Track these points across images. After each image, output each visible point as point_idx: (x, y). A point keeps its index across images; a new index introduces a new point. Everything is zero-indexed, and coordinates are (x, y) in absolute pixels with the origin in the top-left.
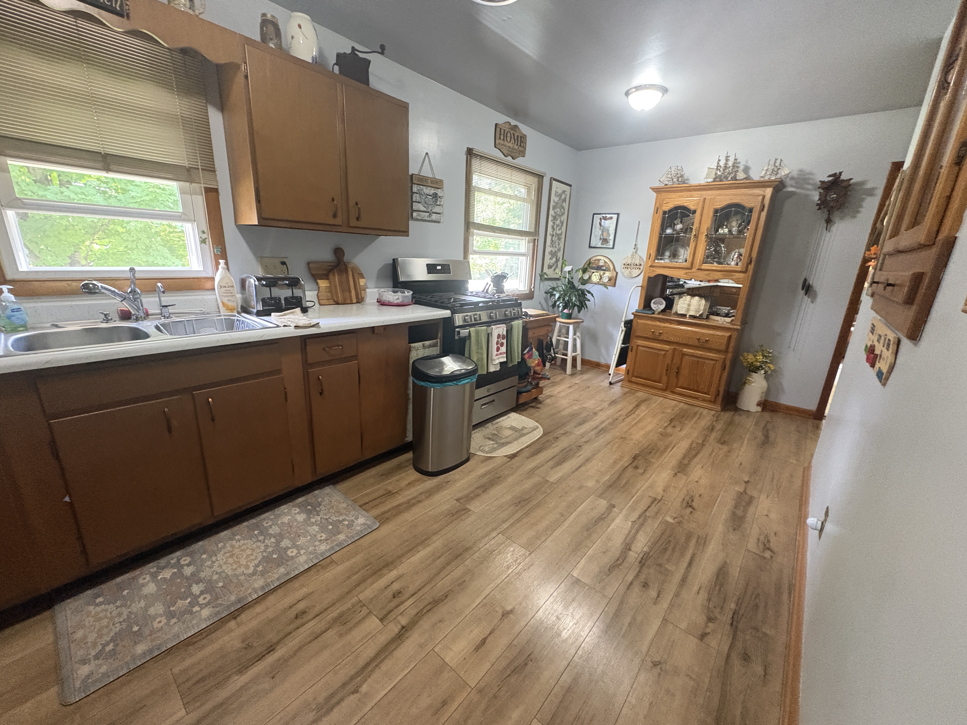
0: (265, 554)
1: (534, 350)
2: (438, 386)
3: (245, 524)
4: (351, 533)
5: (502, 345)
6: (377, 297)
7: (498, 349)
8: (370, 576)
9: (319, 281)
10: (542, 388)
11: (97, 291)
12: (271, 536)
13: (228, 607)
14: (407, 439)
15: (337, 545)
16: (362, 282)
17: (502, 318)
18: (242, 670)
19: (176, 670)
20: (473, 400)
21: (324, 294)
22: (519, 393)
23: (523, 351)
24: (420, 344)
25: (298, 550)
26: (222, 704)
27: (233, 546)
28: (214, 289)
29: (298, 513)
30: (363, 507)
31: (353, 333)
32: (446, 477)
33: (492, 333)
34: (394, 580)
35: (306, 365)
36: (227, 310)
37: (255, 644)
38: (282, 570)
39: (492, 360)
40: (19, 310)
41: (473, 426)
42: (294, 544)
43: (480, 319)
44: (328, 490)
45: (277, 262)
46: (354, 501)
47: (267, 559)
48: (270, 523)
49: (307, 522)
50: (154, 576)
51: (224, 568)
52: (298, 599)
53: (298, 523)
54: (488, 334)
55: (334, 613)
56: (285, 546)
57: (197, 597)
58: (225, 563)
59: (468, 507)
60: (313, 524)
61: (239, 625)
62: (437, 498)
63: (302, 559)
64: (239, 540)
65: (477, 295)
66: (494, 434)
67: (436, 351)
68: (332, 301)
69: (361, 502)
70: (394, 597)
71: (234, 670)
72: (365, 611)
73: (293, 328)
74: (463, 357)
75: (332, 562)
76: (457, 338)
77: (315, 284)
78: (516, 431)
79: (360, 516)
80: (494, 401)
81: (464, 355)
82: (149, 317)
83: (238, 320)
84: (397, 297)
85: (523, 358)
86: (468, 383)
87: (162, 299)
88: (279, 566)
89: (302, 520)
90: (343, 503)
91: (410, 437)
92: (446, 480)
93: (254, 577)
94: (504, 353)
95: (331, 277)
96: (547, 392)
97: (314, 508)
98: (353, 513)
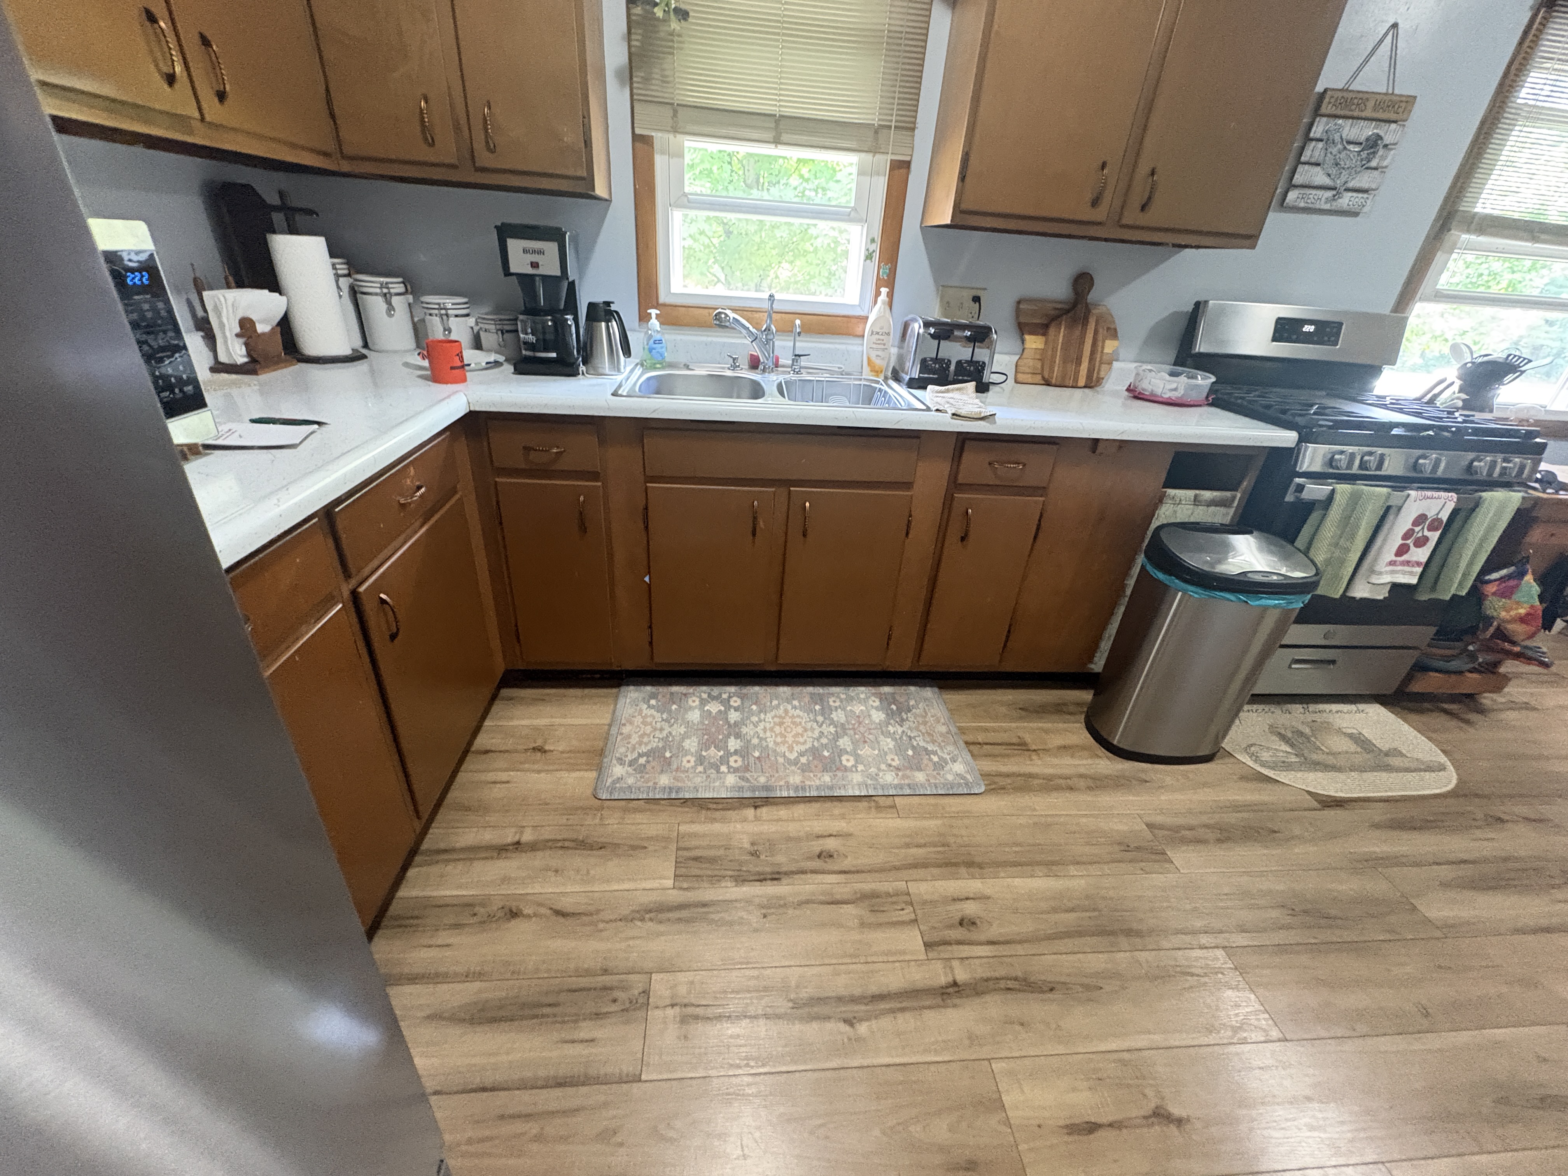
0: (816, 744)
1: (1529, 578)
2: (1196, 593)
3: (810, 689)
4: (936, 778)
5: (1421, 542)
6: (1131, 380)
7: (1402, 550)
8: (939, 866)
9: (1027, 337)
10: (1506, 679)
11: (727, 324)
12: (832, 723)
13: (753, 789)
14: (1092, 666)
15: (909, 785)
16: (1110, 346)
17: (1454, 475)
18: (740, 879)
19: (683, 828)
20: (1274, 643)
21: (1030, 362)
22: (1420, 668)
23: (1485, 570)
24: (1191, 493)
25: (856, 761)
26: (704, 905)
27: (786, 711)
28: (863, 336)
29: (877, 708)
30: (972, 747)
31: (1054, 443)
32: (1143, 771)
33: (1400, 508)
34: (972, 896)
35: (955, 485)
36: (871, 371)
37: (762, 857)
38: (827, 778)
39: (1372, 571)
40: (660, 341)
41: (1253, 695)
42: (855, 750)
43: (1380, 466)
44: (929, 693)
45: (968, 295)
46: (962, 731)
47: (814, 752)
48: (837, 704)
49: (882, 727)
50: (703, 703)
51: (768, 734)
52: (831, 832)
53: (873, 722)
54: (1389, 508)
55: (868, 885)
56: (842, 747)
57: (729, 754)
58: (772, 730)
59: (1168, 853)
60: (888, 734)
61: (757, 819)
62: (1107, 799)
63: (857, 778)
64: (795, 708)
65: (1396, 406)
66: (1301, 734)
67: (1222, 516)
68: (1039, 377)
69: (970, 738)
70: (961, 924)
71: (730, 873)
72: (907, 914)
73: (949, 415)
74: (1289, 546)
75: (894, 807)
76: (1289, 498)
77: (1019, 342)
78: (1369, 752)
79: (960, 759)
80: (1333, 662)
81: (1292, 542)
82: (779, 369)
83: (880, 390)
84: (1174, 386)
85: (1474, 589)
86: (1275, 606)
87: (798, 344)
88: (825, 770)
89: (877, 721)
90: (944, 724)
91: (1098, 665)
92: (1143, 776)
93: (793, 768)
94: (1418, 564)
95: (1052, 331)
96: (1514, 691)
97: (900, 710)
98: (950, 748)
